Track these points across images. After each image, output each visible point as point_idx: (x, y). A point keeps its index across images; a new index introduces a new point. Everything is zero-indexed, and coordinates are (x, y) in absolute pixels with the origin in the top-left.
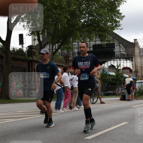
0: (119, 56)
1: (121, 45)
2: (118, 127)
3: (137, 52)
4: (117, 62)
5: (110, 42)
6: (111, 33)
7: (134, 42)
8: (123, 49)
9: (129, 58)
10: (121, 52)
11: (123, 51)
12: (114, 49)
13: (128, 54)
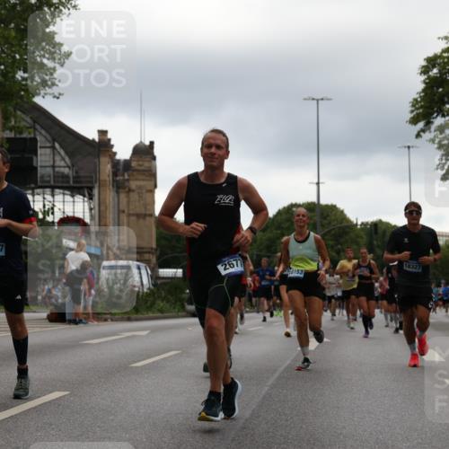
0: (49, 182)
1: (57, 145)
2: (34, 406)
3: (107, 171)
4: (44, 198)
5: (21, 133)
6: (26, 106)
7: (97, 140)
8: (63, 159)
9: (82, 188)
10: (57, 169)
11: (62, 163)
12: (35, 158)
13: (78, 177)
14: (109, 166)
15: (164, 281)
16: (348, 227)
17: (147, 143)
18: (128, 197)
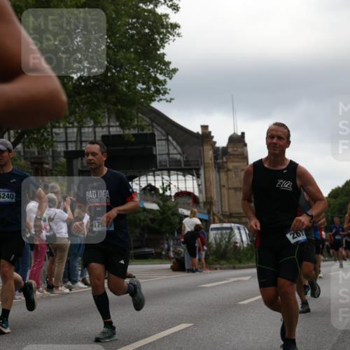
0: (166, 166)
1: (170, 138)
3: (210, 156)
4: (163, 178)
5: (143, 130)
6: (145, 109)
7: (200, 133)
8: (176, 148)
9: (191, 169)
10: (171, 156)
11: (175, 152)
12: (154, 148)
13: (188, 161)
14: (211, 152)
17: (239, 134)
18: (227, 175)
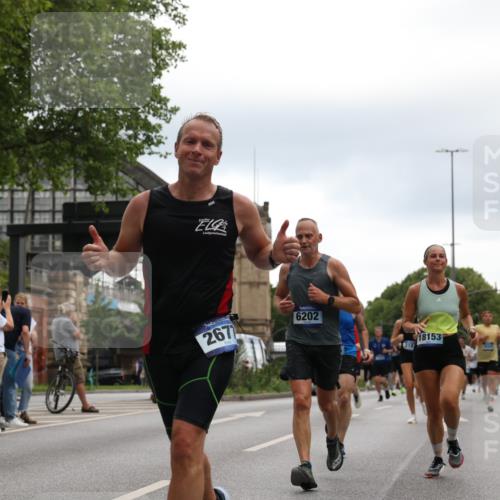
5: (124, 196)
6: (128, 166)
15: (279, 356)
16: (487, 293)
17: (261, 204)
18: (240, 263)
